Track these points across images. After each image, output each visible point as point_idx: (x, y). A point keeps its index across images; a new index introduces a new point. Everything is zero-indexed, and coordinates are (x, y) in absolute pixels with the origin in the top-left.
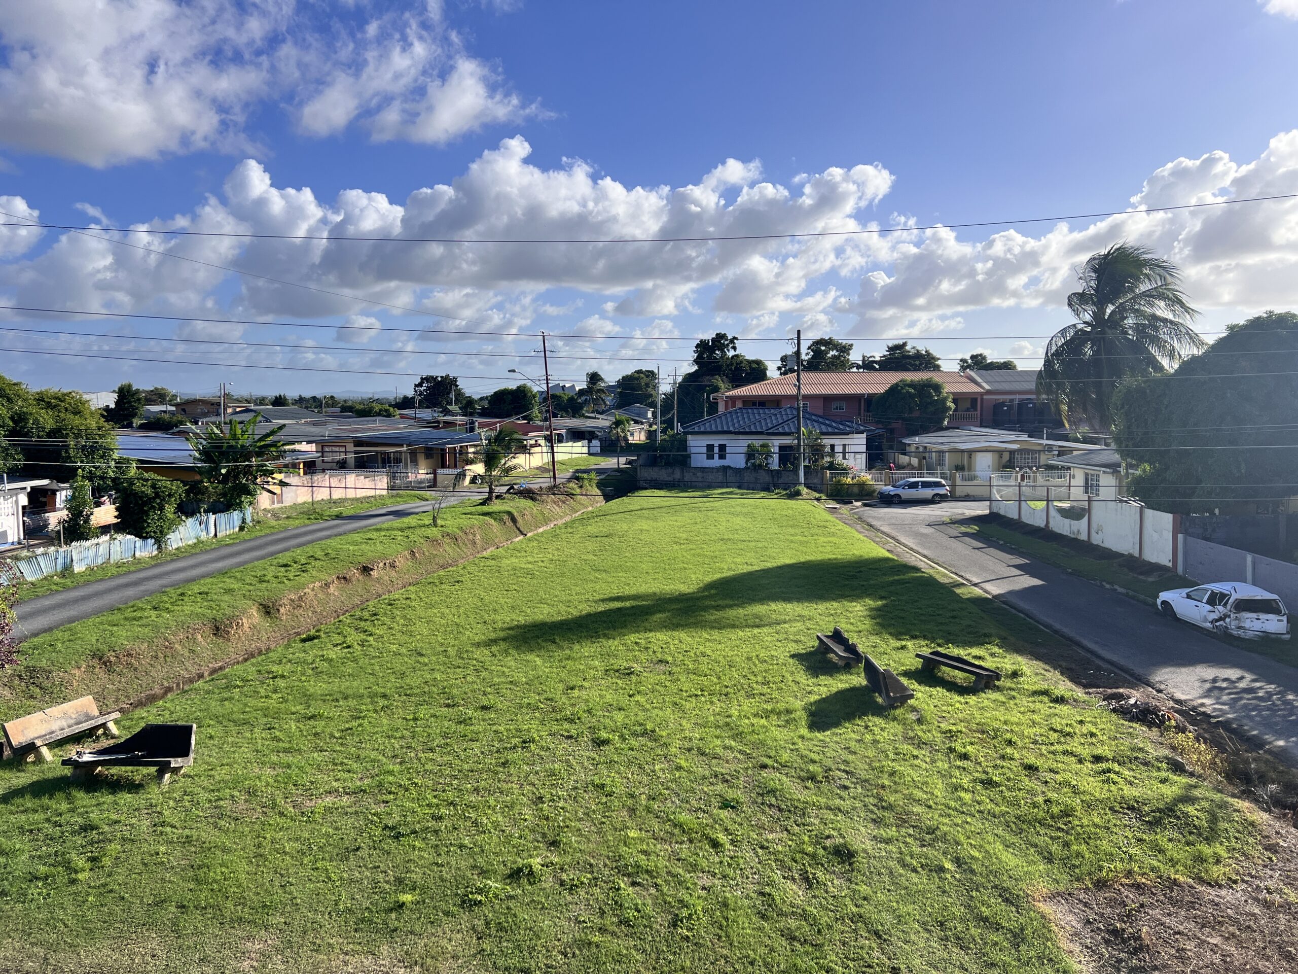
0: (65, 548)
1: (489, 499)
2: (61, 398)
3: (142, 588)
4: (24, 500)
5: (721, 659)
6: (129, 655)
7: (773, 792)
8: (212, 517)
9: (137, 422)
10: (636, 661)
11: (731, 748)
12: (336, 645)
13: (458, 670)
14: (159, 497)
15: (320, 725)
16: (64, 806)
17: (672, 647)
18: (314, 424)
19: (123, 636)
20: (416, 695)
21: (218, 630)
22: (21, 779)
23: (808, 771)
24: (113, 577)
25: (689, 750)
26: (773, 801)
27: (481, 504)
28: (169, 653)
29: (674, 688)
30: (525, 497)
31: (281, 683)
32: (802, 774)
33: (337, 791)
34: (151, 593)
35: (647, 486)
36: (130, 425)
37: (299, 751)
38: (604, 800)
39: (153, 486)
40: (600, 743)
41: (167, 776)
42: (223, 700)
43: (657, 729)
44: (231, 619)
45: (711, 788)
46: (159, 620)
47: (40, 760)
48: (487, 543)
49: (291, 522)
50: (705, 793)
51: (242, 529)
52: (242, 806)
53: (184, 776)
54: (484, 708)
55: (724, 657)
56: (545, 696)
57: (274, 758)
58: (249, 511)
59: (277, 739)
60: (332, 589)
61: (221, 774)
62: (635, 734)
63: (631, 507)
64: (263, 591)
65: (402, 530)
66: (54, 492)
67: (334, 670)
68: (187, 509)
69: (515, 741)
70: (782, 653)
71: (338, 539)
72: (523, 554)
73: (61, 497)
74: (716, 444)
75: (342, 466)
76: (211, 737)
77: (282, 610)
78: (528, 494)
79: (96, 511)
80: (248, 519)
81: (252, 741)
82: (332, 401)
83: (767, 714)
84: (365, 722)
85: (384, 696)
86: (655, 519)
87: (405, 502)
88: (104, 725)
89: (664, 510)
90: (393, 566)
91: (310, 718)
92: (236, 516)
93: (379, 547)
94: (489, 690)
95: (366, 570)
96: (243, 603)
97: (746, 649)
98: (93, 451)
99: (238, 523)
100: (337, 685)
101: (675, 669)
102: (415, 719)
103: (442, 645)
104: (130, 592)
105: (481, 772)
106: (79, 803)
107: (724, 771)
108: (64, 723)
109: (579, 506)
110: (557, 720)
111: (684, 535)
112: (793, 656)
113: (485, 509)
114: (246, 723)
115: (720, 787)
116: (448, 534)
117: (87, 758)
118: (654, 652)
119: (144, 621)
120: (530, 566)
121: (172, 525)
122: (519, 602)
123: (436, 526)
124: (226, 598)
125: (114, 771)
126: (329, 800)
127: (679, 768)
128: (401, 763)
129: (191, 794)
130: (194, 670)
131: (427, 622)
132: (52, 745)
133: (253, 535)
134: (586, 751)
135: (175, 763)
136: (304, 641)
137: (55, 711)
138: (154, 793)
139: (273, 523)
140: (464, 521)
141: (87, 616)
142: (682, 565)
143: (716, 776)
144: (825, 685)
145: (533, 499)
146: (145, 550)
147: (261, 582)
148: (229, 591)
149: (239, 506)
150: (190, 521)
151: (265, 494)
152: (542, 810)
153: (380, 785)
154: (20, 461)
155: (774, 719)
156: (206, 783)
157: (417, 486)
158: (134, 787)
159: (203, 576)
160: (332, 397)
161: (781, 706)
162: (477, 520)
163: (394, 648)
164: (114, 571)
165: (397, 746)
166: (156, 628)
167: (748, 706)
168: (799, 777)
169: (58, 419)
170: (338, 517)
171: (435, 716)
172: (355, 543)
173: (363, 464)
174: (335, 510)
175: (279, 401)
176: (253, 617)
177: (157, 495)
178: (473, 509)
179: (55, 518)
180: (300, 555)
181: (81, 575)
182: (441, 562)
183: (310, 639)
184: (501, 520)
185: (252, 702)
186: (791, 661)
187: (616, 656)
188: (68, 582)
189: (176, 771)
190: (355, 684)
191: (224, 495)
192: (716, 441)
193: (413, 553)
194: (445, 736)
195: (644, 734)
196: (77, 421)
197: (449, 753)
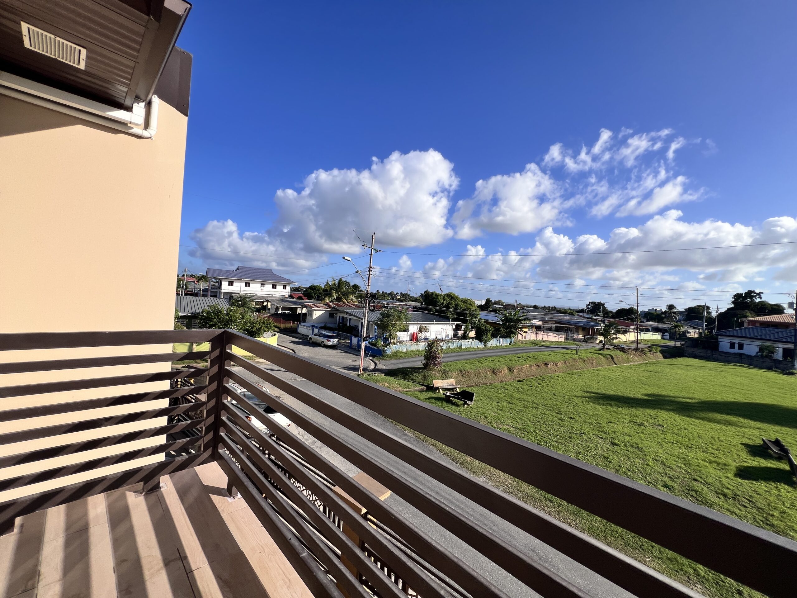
0: (460, 341)
1: (603, 349)
2: (467, 300)
3: (477, 356)
4: (454, 327)
5: (695, 434)
6: (468, 373)
7: (696, 491)
8: (501, 339)
9: (490, 309)
10: (647, 421)
11: (681, 467)
12: (527, 385)
13: (567, 404)
14: (487, 331)
15: (513, 406)
16: (440, 404)
17: (669, 421)
18: (545, 315)
19: (468, 367)
20: (548, 407)
21: (494, 372)
22: (433, 395)
23: (723, 491)
24: (471, 351)
25: (657, 461)
26: (695, 495)
27: (599, 350)
28: (479, 375)
29: (662, 436)
30: (620, 351)
31: (506, 391)
32: (718, 491)
33: (510, 425)
34: (478, 357)
35: (688, 356)
36: (487, 310)
37: (504, 411)
38: (606, 463)
39: (485, 327)
40: (614, 444)
41: (466, 405)
42: (488, 391)
43: (644, 448)
44: (498, 369)
45: (661, 477)
46: (478, 365)
47: (439, 392)
48: (598, 365)
49: (526, 345)
50: (657, 478)
51: (510, 344)
52: (482, 420)
53: (470, 407)
54: (571, 418)
55: (697, 433)
56: (598, 422)
57: (496, 411)
58: (513, 339)
59: (499, 406)
60: (533, 368)
61: (480, 410)
62: (632, 446)
63: (675, 363)
64: (510, 364)
65: (563, 354)
66: (462, 326)
67: (524, 392)
68: (494, 336)
69: (578, 432)
70: (736, 441)
71: (539, 353)
72: (612, 371)
73: (463, 327)
74: (737, 342)
75: (550, 330)
76: (481, 400)
77: (515, 371)
78: (623, 350)
79: (471, 332)
80: (513, 342)
81: (492, 404)
82: (554, 308)
83: (710, 462)
84: (527, 410)
85: (537, 404)
86: (687, 370)
87: (569, 345)
88: (456, 388)
89: (694, 367)
90: (556, 365)
91: (511, 403)
92: (509, 340)
93: (553, 358)
94: (575, 413)
95: (546, 364)
96: (502, 366)
97: (712, 433)
98: (474, 316)
99: (509, 342)
100: (523, 396)
101: (666, 430)
102: (544, 414)
103: (564, 394)
104: (473, 356)
105: (560, 436)
106: (444, 405)
107: (671, 474)
108: (446, 385)
109: (648, 359)
110: (599, 431)
111: (701, 380)
112: (742, 444)
113: (600, 352)
114: (492, 399)
115: (666, 479)
116: (581, 358)
117: (448, 394)
118: (658, 421)
119: (474, 364)
120: (612, 376)
121: (489, 340)
122: (601, 388)
123: (577, 354)
124: (499, 363)
125: (454, 400)
126: (507, 427)
127: (648, 465)
128: (534, 425)
129: (470, 412)
130: (485, 382)
131: (562, 386)
132: (443, 389)
133: (513, 347)
134: (606, 445)
135: (468, 402)
136: (518, 381)
137: (445, 381)
138: (462, 409)
139: (520, 344)
140: (590, 355)
141: (461, 360)
142: (692, 391)
143: (666, 474)
144: (758, 462)
145: (624, 352)
146: (481, 345)
147: (510, 361)
148: (499, 361)
149: (510, 337)
150: (495, 339)
151: (519, 335)
152: (578, 456)
153: (524, 429)
154: (455, 316)
155: (715, 465)
156: (475, 411)
157: (577, 340)
158: (457, 405)
159: (494, 356)
160: (555, 307)
161: (722, 461)
162: (595, 356)
163: (546, 391)
164: (472, 350)
165: (535, 420)
166: (477, 367)
167: (701, 455)
168: (716, 492)
169: (466, 306)
170: (543, 346)
171: (552, 415)
172: (545, 355)
173: (558, 330)
174: (543, 344)
175: (535, 307)
176: (505, 371)
177: (486, 330)
178: (595, 352)
179: (460, 333)
180: (525, 355)
181: (463, 349)
182: (577, 368)
183: (520, 381)
184: (606, 357)
185: (496, 394)
186: (740, 446)
187: (638, 417)
188: (460, 350)
189: (468, 405)
190: (529, 398)
191: (506, 333)
192: (737, 341)
193: (565, 363)
194: (553, 422)
195: (637, 448)
196: (470, 307)
197: (552, 428)
